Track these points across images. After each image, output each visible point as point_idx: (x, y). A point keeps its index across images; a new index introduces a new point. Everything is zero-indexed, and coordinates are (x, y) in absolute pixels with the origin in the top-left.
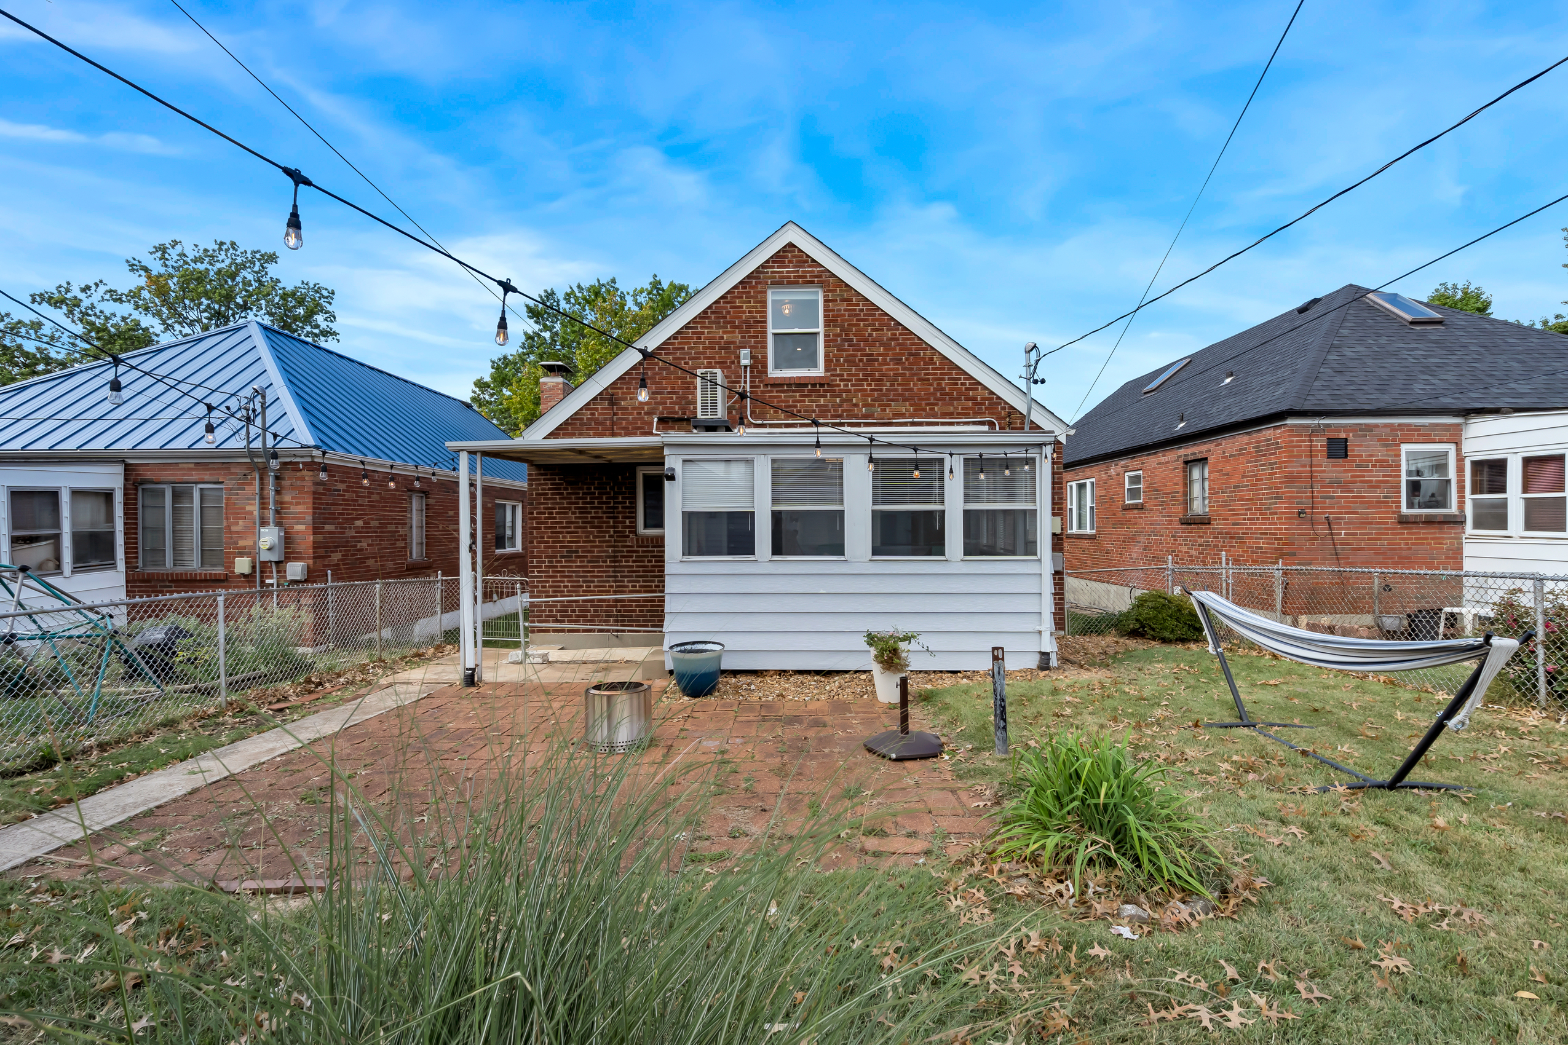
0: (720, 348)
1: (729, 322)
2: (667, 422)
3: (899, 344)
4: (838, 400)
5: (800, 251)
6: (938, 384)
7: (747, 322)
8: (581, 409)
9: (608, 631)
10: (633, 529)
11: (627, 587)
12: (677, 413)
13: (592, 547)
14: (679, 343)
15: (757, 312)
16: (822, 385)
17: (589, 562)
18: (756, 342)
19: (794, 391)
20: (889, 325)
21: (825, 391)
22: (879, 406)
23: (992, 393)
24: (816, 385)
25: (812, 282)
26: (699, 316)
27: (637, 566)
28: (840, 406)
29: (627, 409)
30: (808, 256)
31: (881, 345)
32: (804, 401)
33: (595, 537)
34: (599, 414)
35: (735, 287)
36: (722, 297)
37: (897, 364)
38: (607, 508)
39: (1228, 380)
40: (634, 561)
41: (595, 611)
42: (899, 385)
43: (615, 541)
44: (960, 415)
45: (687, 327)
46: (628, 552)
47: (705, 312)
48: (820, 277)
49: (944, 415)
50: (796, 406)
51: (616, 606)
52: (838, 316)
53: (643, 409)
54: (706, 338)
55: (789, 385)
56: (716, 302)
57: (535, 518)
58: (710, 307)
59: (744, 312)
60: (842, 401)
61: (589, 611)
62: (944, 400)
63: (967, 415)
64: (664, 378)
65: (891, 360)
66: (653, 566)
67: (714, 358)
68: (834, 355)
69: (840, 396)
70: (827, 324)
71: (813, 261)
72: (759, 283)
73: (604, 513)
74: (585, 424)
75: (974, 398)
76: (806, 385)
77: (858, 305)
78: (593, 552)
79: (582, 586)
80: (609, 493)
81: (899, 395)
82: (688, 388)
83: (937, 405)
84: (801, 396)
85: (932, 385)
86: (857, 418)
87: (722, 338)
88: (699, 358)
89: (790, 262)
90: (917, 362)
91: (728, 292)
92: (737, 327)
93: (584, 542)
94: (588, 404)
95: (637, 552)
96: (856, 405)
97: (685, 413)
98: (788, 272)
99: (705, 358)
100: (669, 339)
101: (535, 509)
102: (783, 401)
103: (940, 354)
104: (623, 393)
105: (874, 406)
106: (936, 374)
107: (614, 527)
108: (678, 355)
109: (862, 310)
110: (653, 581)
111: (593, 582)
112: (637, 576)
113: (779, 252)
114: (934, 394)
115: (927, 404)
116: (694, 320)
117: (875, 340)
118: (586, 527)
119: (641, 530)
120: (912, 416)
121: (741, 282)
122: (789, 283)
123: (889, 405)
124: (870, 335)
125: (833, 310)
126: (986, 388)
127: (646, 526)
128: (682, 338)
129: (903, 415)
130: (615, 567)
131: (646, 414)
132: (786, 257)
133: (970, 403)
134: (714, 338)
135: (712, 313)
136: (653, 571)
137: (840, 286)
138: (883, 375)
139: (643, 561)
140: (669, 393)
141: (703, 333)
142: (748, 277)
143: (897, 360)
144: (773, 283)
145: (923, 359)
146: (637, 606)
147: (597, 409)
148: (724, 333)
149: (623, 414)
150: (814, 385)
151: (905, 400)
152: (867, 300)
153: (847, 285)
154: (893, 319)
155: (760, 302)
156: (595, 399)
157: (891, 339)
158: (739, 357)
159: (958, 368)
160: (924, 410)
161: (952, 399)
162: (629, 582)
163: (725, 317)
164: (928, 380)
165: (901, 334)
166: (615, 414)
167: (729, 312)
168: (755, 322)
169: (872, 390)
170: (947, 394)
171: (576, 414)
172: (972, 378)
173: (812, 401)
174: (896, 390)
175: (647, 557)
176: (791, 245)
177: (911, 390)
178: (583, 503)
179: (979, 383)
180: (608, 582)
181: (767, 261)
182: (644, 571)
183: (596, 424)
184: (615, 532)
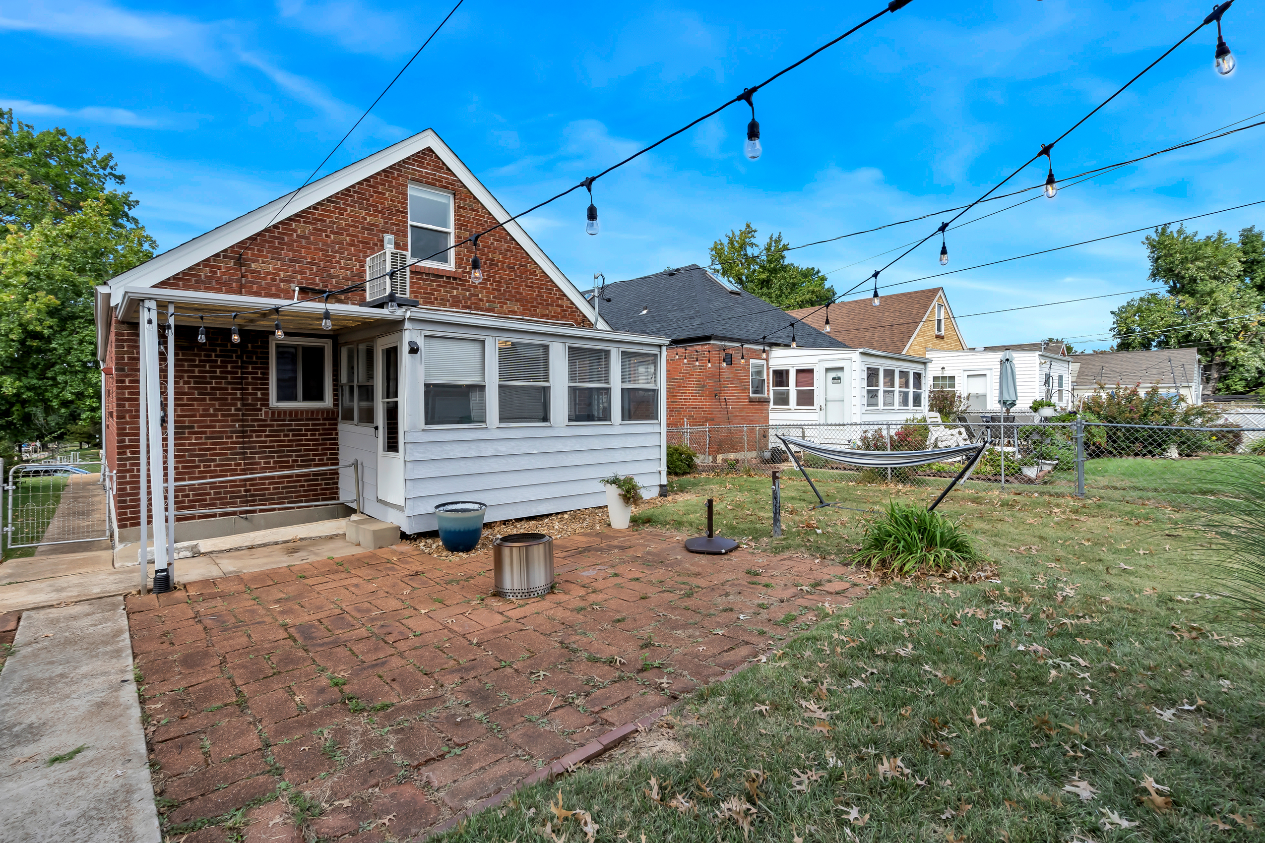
0: (363, 228)
1: (372, 206)
2: (307, 293)
3: (513, 256)
4: (467, 293)
5: (437, 157)
6: (540, 292)
7: (389, 209)
8: (198, 264)
9: (234, 513)
10: (265, 401)
11: (259, 463)
12: (317, 285)
13: (211, 421)
14: (320, 215)
15: (399, 202)
16: (455, 279)
17: (207, 438)
18: (398, 230)
19: (431, 281)
20: (506, 239)
21: (457, 284)
22: (499, 303)
23: (572, 303)
24: (450, 278)
25: (447, 188)
26: (341, 192)
27: (271, 441)
28: (469, 299)
29: (259, 272)
30: (444, 164)
31: (500, 253)
32: (440, 291)
33: (215, 410)
34: (222, 273)
35: (378, 174)
36: (366, 180)
37: (511, 271)
38: (232, 378)
39: (645, 312)
40: (267, 436)
41: (216, 493)
42: (513, 288)
43: (243, 415)
44: (553, 317)
45: (329, 200)
46: (259, 426)
47: (347, 190)
48: (454, 185)
49: (543, 316)
50: (433, 294)
51: (245, 486)
52: (468, 222)
53: (278, 275)
54: (349, 215)
55: (428, 274)
56: (359, 183)
57: (127, 388)
58: (353, 186)
59: (387, 199)
60: (471, 295)
61: (209, 494)
62: (543, 304)
63: (557, 318)
64: (302, 247)
65: (508, 267)
66: (290, 441)
67: (357, 237)
68: (465, 255)
69: (469, 290)
70: (459, 226)
71: (448, 169)
72: (401, 176)
73: (230, 383)
74: (203, 282)
75: (561, 306)
76: (442, 277)
77: (483, 217)
78: (214, 427)
79: (199, 467)
80: (236, 362)
81: (512, 296)
82: (330, 262)
83: (538, 307)
84: (438, 286)
85: (534, 291)
86: (482, 310)
87: (366, 219)
88: (342, 234)
89: (428, 164)
90: (525, 272)
91: (371, 177)
92: (380, 212)
93: (201, 416)
94: (208, 260)
95: (272, 426)
96: (481, 300)
97: (327, 287)
98: (426, 173)
99: (348, 235)
100: (309, 208)
101: (128, 376)
102: (422, 288)
103: (541, 268)
104: (253, 255)
105: (494, 302)
106: (537, 284)
107: (242, 399)
108: (319, 226)
109: (486, 222)
110: (291, 456)
111: (215, 460)
112: (270, 452)
113: (419, 152)
114: (536, 299)
115: (532, 306)
116: (336, 195)
117: (495, 248)
118: (205, 399)
119: (273, 402)
120: (522, 314)
121: (384, 171)
122: (427, 183)
123: (506, 303)
124: (492, 244)
125: (464, 217)
126: (569, 299)
127: (279, 399)
128: (323, 210)
129: (514, 313)
130: (243, 443)
131: (282, 281)
132: (425, 159)
133: (559, 309)
134: (357, 217)
135: (355, 192)
136: (291, 446)
137: (469, 197)
138: (501, 278)
139: (279, 436)
140: (309, 263)
141: (346, 210)
142: (390, 167)
143: (512, 269)
144: (413, 179)
145: (529, 271)
146: (270, 484)
147: (219, 268)
148: (367, 214)
149: (253, 277)
150: (448, 278)
151: (517, 301)
152: (490, 214)
153: (475, 198)
154: (509, 234)
155: (402, 194)
156: (217, 255)
157: (507, 250)
158: (383, 241)
159: (552, 281)
160: (530, 310)
161: (548, 305)
162: (260, 458)
163: (368, 200)
164: (532, 287)
165: (514, 248)
166: (243, 276)
167: (372, 196)
168: (397, 211)
169: (493, 289)
170: (544, 300)
171: (190, 269)
172: (560, 290)
173: (447, 292)
174: (510, 292)
175: (283, 431)
176: (429, 150)
177: (521, 293)
178: (200, 372)
179: (565, 295)
180: (235, 459)
181: (408, 158)
182: (279, 446)
183: (217, 283)
184: (243, 405)
